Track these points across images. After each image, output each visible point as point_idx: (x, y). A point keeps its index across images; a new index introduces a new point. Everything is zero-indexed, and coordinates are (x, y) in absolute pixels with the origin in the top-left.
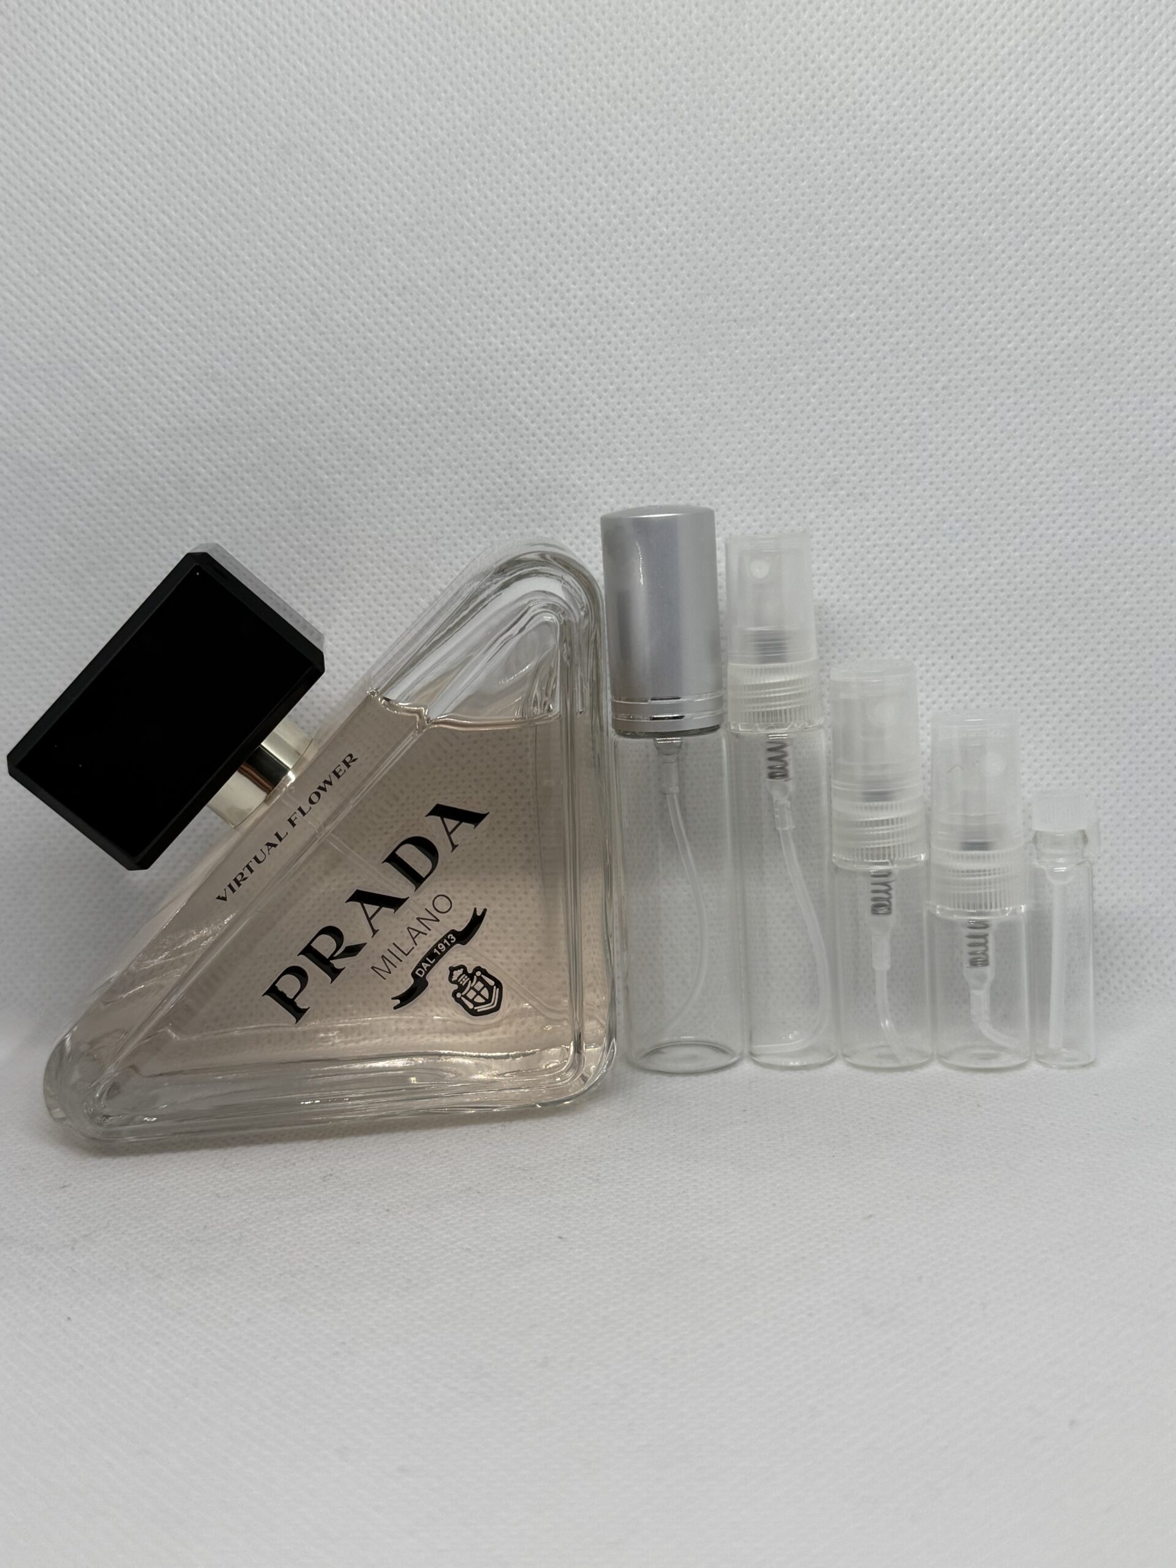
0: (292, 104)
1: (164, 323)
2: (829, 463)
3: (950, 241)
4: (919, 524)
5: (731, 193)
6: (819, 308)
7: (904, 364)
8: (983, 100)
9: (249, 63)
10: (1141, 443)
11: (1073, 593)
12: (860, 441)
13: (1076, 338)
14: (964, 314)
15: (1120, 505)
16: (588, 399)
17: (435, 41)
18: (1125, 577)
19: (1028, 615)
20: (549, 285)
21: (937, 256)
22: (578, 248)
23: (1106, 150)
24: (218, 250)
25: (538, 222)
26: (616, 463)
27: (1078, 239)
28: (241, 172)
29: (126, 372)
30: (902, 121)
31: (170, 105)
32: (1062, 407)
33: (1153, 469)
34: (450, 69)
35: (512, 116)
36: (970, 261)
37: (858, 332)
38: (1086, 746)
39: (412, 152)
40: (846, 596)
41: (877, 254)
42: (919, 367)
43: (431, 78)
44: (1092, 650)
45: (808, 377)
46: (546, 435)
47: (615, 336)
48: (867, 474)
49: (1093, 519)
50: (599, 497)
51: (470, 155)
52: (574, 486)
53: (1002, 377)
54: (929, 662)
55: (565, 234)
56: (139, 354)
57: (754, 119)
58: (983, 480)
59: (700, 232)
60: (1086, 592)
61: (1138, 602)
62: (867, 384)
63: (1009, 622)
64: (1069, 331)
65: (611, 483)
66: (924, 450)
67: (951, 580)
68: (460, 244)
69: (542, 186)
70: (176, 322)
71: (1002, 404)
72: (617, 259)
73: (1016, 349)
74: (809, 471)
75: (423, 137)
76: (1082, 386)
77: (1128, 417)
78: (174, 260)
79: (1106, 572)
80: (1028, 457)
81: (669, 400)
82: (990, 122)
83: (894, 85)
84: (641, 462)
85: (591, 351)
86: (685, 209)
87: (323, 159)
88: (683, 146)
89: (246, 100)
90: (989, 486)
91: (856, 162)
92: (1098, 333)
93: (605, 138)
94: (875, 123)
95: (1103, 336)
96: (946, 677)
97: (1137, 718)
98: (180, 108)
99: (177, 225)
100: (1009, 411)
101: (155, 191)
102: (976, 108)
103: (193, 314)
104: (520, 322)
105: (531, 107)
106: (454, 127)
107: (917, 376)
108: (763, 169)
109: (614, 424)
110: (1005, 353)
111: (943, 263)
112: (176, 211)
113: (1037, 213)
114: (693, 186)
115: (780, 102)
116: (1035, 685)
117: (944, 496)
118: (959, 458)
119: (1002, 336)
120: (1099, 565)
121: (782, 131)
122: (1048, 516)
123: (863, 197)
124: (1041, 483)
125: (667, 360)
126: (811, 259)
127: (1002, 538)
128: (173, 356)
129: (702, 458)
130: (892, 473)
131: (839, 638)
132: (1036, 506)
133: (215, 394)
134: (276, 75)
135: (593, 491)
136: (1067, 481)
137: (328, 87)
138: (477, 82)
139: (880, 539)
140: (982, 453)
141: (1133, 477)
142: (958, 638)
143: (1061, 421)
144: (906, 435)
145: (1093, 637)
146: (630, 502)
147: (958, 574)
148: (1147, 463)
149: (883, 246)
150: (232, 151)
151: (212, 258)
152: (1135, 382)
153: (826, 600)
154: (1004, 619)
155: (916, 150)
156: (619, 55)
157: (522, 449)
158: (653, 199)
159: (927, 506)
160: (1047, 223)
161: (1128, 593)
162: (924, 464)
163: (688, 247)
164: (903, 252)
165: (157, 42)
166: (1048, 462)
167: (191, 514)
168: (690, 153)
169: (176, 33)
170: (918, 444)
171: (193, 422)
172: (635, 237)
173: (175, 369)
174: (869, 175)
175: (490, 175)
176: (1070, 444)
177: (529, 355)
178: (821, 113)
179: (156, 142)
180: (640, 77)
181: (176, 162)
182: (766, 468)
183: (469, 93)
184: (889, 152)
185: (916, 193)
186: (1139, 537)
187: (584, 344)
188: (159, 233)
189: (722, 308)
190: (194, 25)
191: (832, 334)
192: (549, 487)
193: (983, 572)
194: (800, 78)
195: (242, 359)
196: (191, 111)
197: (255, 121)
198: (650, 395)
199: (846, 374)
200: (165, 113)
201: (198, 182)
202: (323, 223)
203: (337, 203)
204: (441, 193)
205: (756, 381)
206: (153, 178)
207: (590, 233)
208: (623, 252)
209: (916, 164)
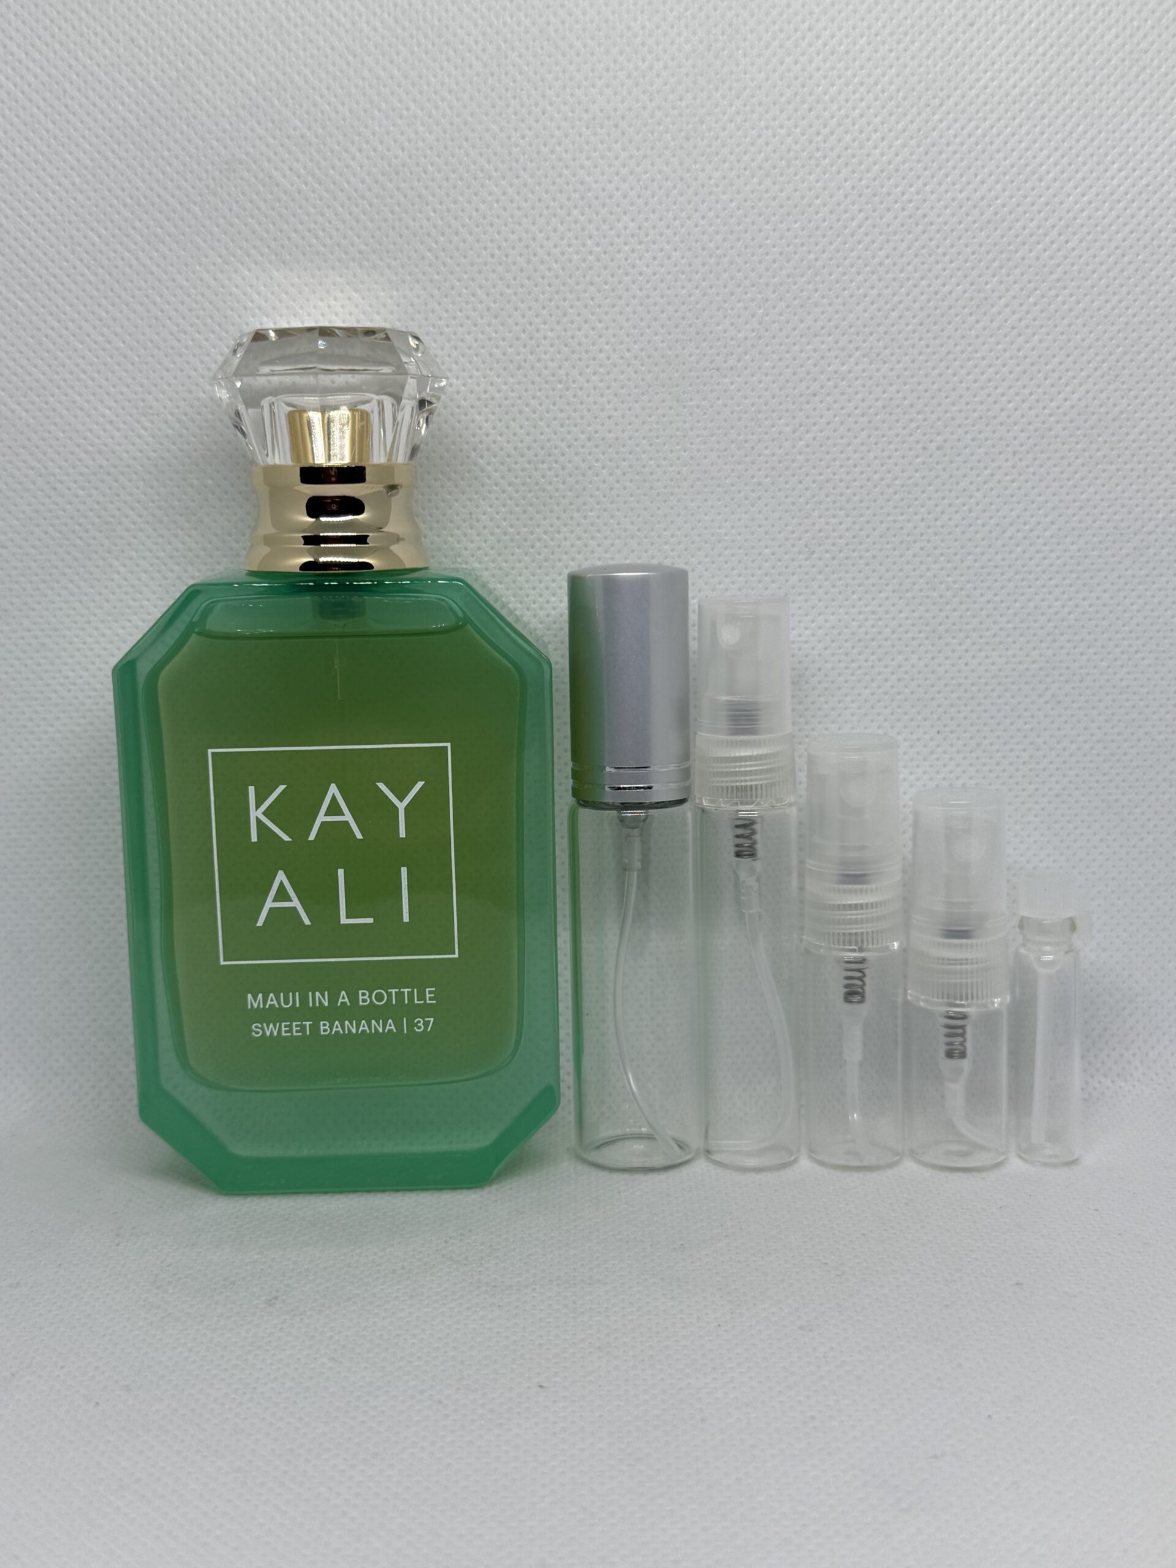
0: (237, 116)
1: (90, 350)
2: (814, 524)
3: (951, 292)
4: (907, 591)
5: (717, 233)
6: (809, 358)
7: (897, 421)
8: (992, 143)
9: (191, 70)
10: (1144, 512)
11: (1068, 668)
12: (848, 502)
13: (1080, 399)
14: (963, 371)
15: (1120, 577)
16: (556, 448)
17: (398, 54)
18: (1123, 653)
19: (1019, 690)
20: (517, 324)
21: (936, 308)
22: (550, 285)
23: (1119, 201)
24: (152, 273)
25: (507, 256)
26: (585, 518)
27: (1086, 295)
28: (179, 188)
29: (47, 403)
30: (904, 162)
31: (102, 112)
32: (1062, 473)
33: (1156, 540)
34: (414, 85)
35: (480, 139)
36: (971, 314)
37: (850, 386)
38: (1076, 828)
39: (369, 174)
40: (829, 666)
41: (872, 303)
42: (913, 425)
43: (392, 93)
44: (1086, 728)
45: (794, 432)
46: (510, 485)
47: (588, 381)
48: (854, 537)
49: (1091, 592)
50: (566, 553)
51: (433, 180)
52: (539, 540)
53: (1001, 439)
54: (915, 737)
55: (536, 270)
56: (62, 383)
57: (745, 153)
58: (976, 547)
59: (683, 273)
60: (1081, 668)
61: (1135, 679)
62: (858, 441)
63: (999, 697)
64: (1073, 392)
65: (579, 539)
66: (916, 513)
67: (940, 651)
68: (420, 276)
69: (512, 217)
70: (104, 350)
71: (1000, 468)
72: (592, 299)
73: (1016, 409)
74: (793, 532)
75: (382, 158)
76: (1084, 450)
77: (1131, 484)
78: (104, 282)
79: (1103, 647)
80: (1025, 524)
81: (644, 452)
82: (998, 167)
83: (898, 123)
84: (612, 517)
85: (561, 397)
86: (668, 247)
87: (270, 177)
88: (667, 179)
89: (187, 110)
90: (983, 554)
91: (853, 204)
92: (1104, 395)
93: (582, 167)
94: (875, 163)
95: (1108, 398)
96: (932, 753)
97: (1130, 800)
98: (113, 116)
99: (107, 244)
100: (1006, 475)
101: (83, 207)
102: (984, 151)
103: (124, 342)
104: (484, 363)
105: (502, 130)
106: (417, 149)
107: (911, 435)
108: (753, 208)
109: (584, 475)
110: (1004, 414)
111: (942, 316)
112: (106, 229)
113: (1044, 266)
114: (677, 222)
115: (774, 136)
116: (1024, 763)
117: (935, 562)
118: (952, 523)
119: (1003, 395)
120: (1096, 640)
121: (775, 167)
122: (1044, 586)
123: (859, 242)
124: (1038, 552)
125: (643, 409)
126: (802, 306)
127: (995, 609)
128: (100, 387)
129: (679, 515)
130: (881, 536)
131: (820, 709)
132: (1032, 576)
133: (146, 429)
134: (221, 84)
135: (559, 546)
136: (1065, 551)
137: (278, 99)
138: (443, 100)
139: (866, 606)
140: (977, 518)
141: (1135, 548)
142: (945, 712)
143: (1061, 487)
144: (897, 497)
145: (1086, 715)
146: (599, 559)
147: (947, 644)
148: (1150, 533)
149: (879, 295)
150: (170, 165)
151: (146, 281)
152: (1140, 448)
153: (806, 669)
154: (995, 694)
155: (918, 193)
156: (600, 78)
157: (484, 499)
158: (633, 236)
159: (917, 573)
160: (1054, 277)
161: (1125, 670)
162: (915, 528)
163: (669, 288)
164: (900, 302)
165: (89, 42)
166: (1045, 530)
167: (117, 559)
168: (674, 187)
169: (110, 34)
170: (909, 507)
171: (121, 459)
172: (613, 275)
173: (102, 402)
174: (867, 219)
175: (455, 203)
176: (1070, 512)
177: (493, 399)
178: (818, 150)
179: (85, 153)
180: (622, 102)
181: (108, 175)
182: (746, 527)
183: (434, 112)
184: (889, 194)
185: (917, 240)
186: (1138, 611)
187: (554, 389)
188: (87, 253)
189: (705, 355)
190: (130, 25)
191: (822, 387)
192: (512, 540)
193: (974, 644)
194: (796, 110)
195: (177, 392)
196: (124, 120)
197: (196, 133)
198: (624, 446)
199: (835, 431)
200: (96, 121)
201: (131, 198)
202: (269, 247)
203: (286, 227)
204: (400, 220)
205: (739, 435)
206: (81, 192)
207: (563, 269)
208: (599, 291)
209: (918, 209)
